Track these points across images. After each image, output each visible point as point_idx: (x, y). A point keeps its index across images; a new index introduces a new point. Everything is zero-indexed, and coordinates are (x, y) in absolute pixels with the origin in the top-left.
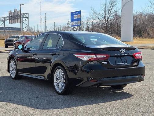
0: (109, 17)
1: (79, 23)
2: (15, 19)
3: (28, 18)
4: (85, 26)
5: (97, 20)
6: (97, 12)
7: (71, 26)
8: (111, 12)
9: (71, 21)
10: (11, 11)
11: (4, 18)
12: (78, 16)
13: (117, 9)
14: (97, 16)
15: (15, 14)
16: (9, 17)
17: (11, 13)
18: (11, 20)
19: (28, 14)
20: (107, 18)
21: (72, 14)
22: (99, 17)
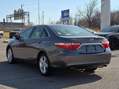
0: (91, 15)
1: (68, 19)
2: (19, 16)
3: (29, 15)
4: (73, 21)
5: (82, 17)
6: (82, 11)
7: (62, 22)
8: (93, 11)
9: (62, 18)
10: (16, 10)
11: (11, 15)
12: (67, 14)
13: (97, 8)
14: (82, 13)
15: (19, 12)
16: (14, 15)
17: (16, 12)
18: (16, 17)
19: (29, 12)
20: (89, 15)
21: (63, 12)
22: (83, 14)
